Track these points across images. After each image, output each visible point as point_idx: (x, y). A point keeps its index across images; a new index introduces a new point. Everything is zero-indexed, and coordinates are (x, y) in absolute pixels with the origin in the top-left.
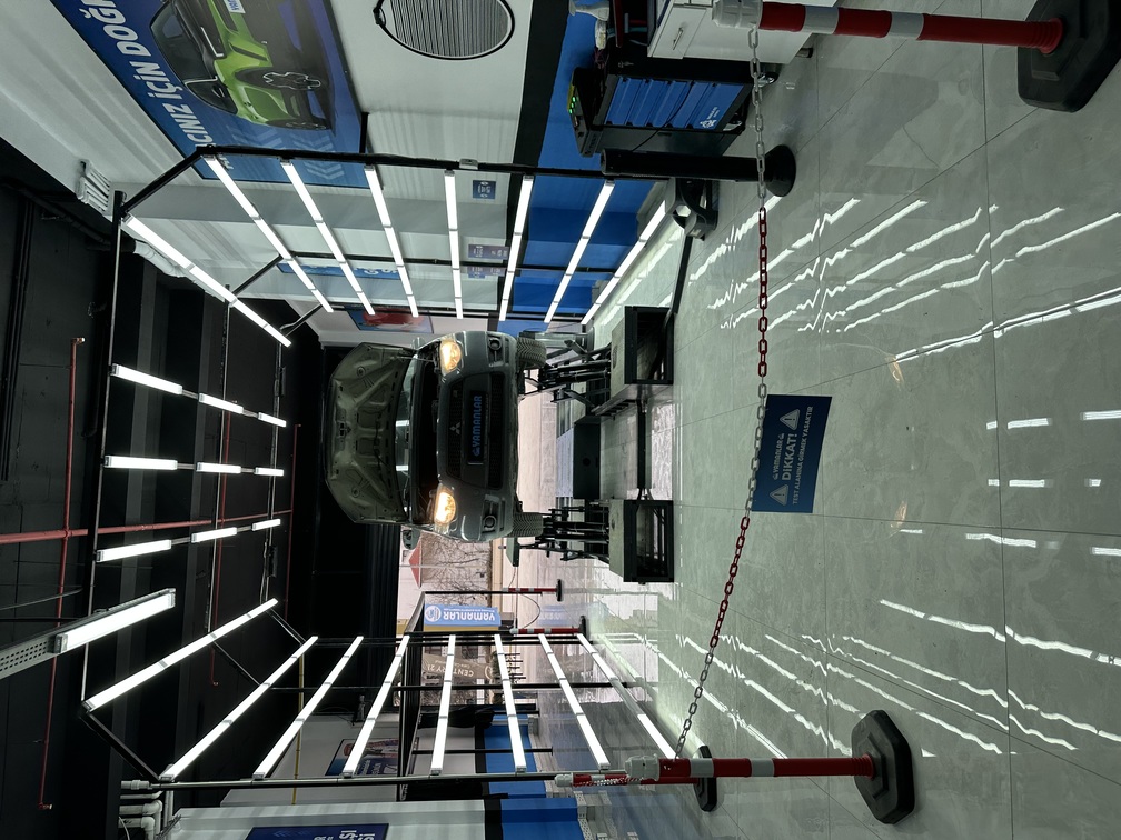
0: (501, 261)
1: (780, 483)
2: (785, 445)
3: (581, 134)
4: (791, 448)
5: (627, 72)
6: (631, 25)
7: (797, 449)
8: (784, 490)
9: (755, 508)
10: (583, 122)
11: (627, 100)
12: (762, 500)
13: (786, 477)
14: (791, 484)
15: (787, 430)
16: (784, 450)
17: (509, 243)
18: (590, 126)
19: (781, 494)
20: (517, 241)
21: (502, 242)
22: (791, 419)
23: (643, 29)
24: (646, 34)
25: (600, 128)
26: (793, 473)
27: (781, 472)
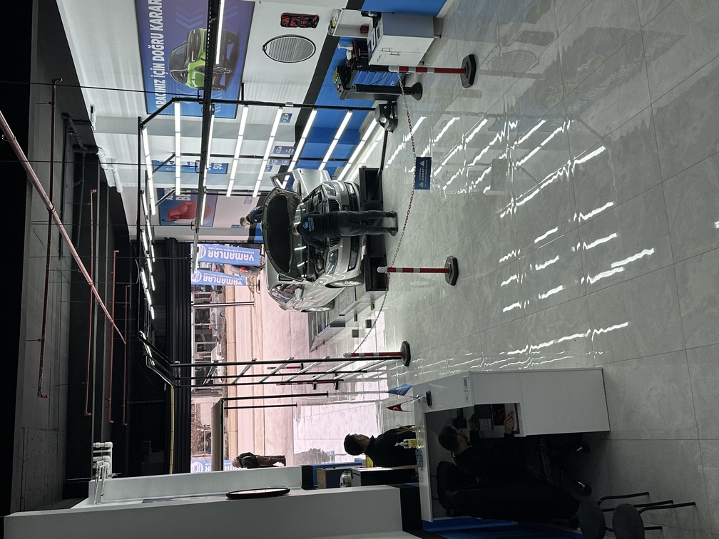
0: (289, 156)
1: (421, 181)
2: (422, 170)
3: (340, 91)
4: (423, 172)
5: (360, 69)
6: (361, 52)
8: (422, 183)
9: (415, 189)
10: (342, 87)
11: (359, 78)
12: (417, 186)
14: (424, 181)
15: (422, 166)
17: (296, 146)
18: (345, 88)
19: (421, 185)
20: (302, 142)
21: (292, 144)
22: (422, 163)
23: (366, 54)
24: (367, 56)
25: (349, 89)
26: (424, 178)
27: (421, 178)
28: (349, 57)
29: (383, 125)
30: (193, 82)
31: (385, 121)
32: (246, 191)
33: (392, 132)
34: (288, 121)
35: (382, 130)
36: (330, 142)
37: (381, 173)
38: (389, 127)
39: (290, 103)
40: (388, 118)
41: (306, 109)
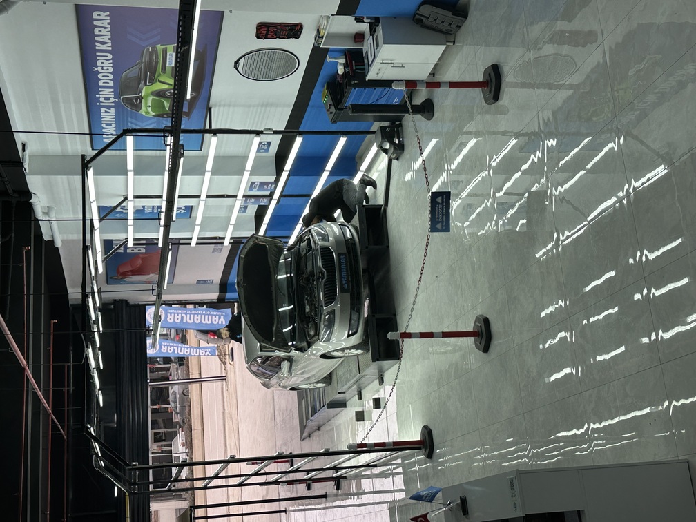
0: (268, 193)
1: (439, 222)
2: (438, 209)
3: (331, 113)
4: (440, 210)
5: (355, 86)
6: (356, 65)
7: (442, 210)
8: (440, 224)
9: (431, 231)
10: (333, 108)
11: (355, 96)
12: (433, 228)
13: (440, 220)
14: (442, 222)
15: (439, 204)
16: (439, 211)
17: (277, 180)
18: (337, 109)
19: (439, 226)
20: (285, 175)
21: (272, 179)
22: (439, 200)
23: (362, 67)
24: (364, 69)
25: (342, 109)
26: (442, 218)
27: (438, 218)
28: (341, 70)
29: (386, 151)
30: (149, 109)
31: (387, 146)
32: (216, 238)
33: (398, 159)
34: (267, 150)
35: (384, 158)
36: (319, 174)
37: (385, 210)
38: (393, 154)
39: (269, 130)
40: (392, 143)
41: (287, 136)
